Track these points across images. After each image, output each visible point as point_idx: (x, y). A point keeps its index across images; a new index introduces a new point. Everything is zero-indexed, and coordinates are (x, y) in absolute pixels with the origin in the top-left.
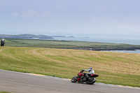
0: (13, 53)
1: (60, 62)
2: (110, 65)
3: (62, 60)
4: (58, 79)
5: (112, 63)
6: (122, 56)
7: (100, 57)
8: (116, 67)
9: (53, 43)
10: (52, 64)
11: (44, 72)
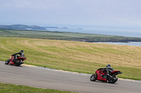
0: (5, 43)
1: (52, 53)
2: (102, 56)
3: (54, 51)
4: (49, 69)
5: (104, 55)
6: (115, 48)
7: (92, 49)
8: (108, 59)
9: (46, 34)
10: (44, 54)
11: (36, 63)
